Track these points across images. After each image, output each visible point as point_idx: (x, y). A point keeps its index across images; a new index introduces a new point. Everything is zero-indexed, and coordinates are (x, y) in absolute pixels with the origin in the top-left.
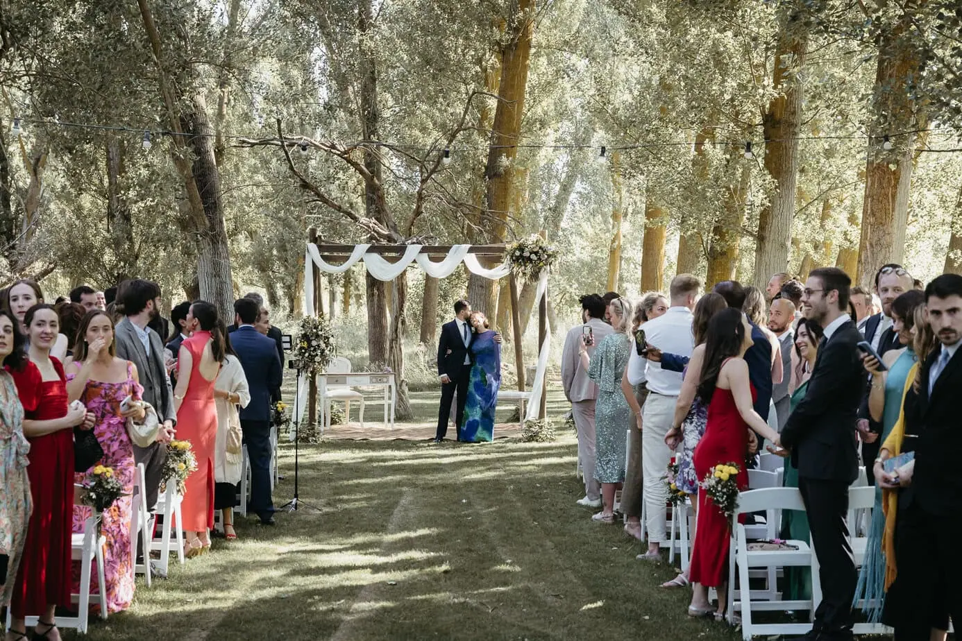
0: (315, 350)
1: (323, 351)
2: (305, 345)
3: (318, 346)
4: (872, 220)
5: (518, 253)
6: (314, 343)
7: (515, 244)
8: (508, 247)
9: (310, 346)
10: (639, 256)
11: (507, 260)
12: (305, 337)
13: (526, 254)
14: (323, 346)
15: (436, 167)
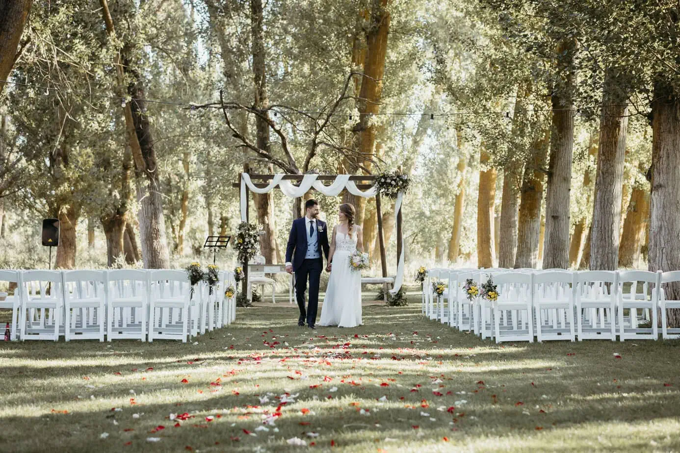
0: (247, 244)
1: (253, 245)
2: (241, 241)
3: (250, 242)
4: (603, 157)
5: (383, 180)
6: (247, 240)
8: (376, 176)
9: (244, 241)
11: (376, 185)
12: (241, 236)
14: (253, 241)
15: (326, 123)
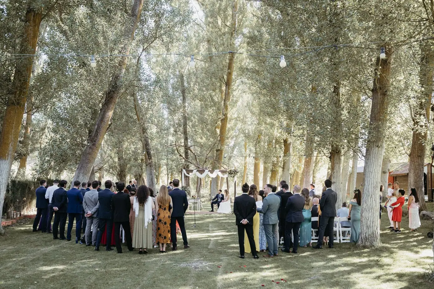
7: (229, 170)
8: (228, 170)
10: (253, 173)
11: (228, 174)
13: (232, 172)
